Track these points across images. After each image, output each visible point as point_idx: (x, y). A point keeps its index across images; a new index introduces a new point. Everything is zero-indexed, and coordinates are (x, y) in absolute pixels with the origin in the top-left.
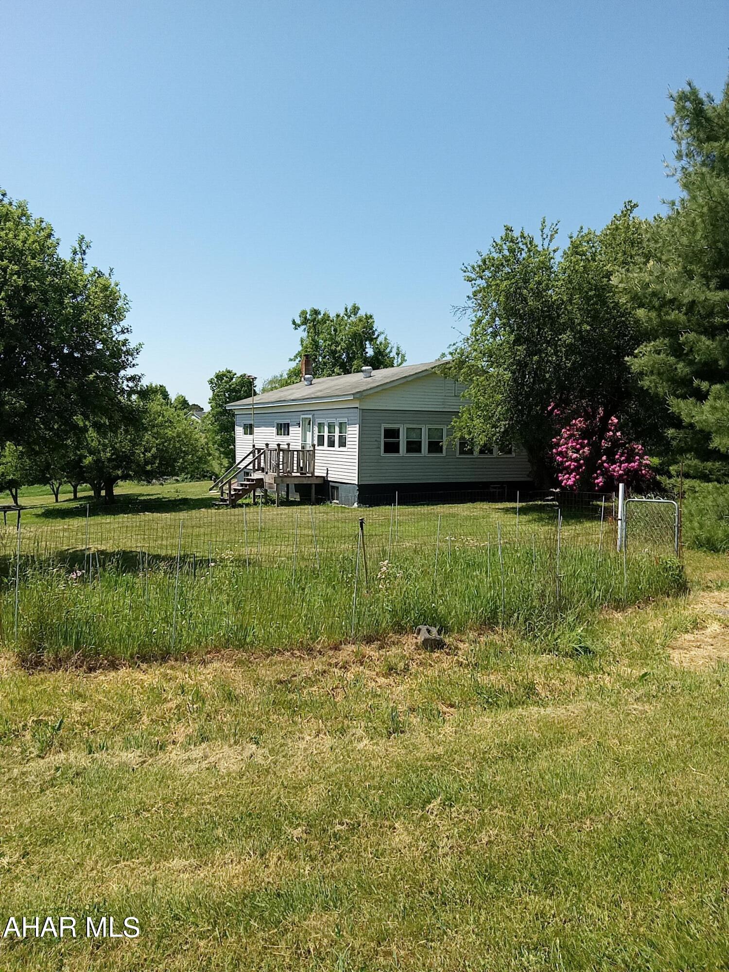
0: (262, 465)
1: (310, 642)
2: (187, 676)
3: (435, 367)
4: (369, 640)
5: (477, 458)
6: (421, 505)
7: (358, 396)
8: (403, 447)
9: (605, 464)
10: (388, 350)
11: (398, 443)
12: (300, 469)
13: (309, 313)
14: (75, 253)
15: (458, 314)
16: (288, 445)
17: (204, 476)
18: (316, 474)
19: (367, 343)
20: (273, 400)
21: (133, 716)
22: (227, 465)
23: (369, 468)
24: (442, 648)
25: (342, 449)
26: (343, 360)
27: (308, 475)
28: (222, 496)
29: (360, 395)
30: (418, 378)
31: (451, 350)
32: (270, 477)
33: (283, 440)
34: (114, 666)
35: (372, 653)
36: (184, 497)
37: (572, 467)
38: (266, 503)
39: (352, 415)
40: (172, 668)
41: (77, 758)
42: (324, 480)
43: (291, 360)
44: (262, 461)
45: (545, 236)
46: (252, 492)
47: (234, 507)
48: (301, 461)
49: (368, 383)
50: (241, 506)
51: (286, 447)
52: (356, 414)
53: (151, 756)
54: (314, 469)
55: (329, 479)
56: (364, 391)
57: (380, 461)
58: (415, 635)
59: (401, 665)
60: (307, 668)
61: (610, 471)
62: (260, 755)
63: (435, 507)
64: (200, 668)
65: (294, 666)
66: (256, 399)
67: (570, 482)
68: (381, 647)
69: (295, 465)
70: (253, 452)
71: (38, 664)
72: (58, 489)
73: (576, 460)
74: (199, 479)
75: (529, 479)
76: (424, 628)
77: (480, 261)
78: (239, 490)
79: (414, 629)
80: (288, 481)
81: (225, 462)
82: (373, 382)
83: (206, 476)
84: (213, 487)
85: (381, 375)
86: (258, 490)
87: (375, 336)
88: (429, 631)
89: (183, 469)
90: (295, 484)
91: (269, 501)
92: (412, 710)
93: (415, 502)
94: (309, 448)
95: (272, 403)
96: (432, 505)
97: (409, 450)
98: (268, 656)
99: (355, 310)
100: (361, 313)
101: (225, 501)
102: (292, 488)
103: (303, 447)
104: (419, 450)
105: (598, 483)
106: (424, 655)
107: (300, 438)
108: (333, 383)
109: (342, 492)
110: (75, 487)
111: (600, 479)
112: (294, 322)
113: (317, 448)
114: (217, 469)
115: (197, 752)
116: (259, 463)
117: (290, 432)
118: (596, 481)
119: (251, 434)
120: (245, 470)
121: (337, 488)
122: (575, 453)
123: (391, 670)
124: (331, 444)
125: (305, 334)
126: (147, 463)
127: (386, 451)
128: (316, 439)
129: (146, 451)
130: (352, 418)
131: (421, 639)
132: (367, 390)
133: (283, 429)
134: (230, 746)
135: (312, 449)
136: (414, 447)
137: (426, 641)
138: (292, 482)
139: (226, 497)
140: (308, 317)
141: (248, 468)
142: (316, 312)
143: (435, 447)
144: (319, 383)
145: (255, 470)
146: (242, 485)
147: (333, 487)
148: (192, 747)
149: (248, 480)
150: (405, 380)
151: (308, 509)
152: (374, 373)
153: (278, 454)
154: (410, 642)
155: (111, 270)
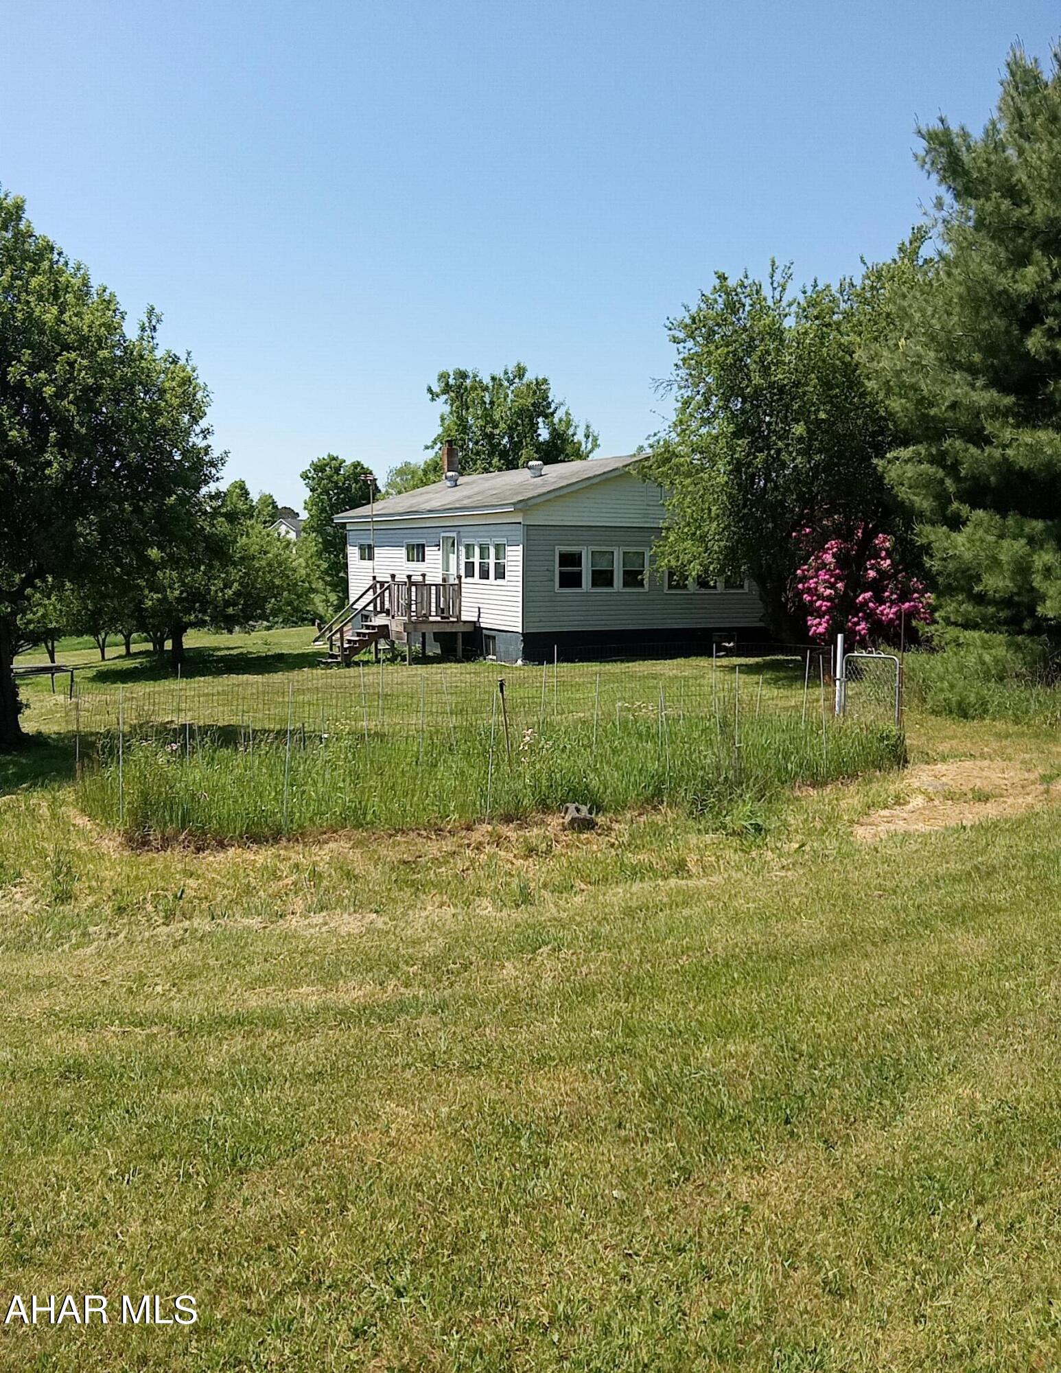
0: (387, 606)
1: (439, 822)
2: (301, 856)
3: (629, 465)
4: (508, 819)
5: (694, 594)
6: (612, 661)
7: (519, 506)
8: (586, 579)
9: (871, 605)
10: (570, 432)
11: (580, 573)
12: (440, 612)
13: (452, 377)
14: (143, 329)
15: (661, 391)
16: (424, 575)
17: (304, 620)
18: (464, 618)
19: (540, 420)
20: (401, 510)
21: (249, 890)
22: (335, 603)
23: (537, 609)
24: (593, 828)
25: (500, 582)
26: (505, 446)
27: (452, 619)
28: (331, 650)
29: (524, 506)
30: (607, 480)
31: (651, 441)
32: (399, 622)
33: (416, 569)
34: (222, 846)
35: (509, 834)
36: (278, 651)
37: (824, 608)
38: (392, 660)
39: (513, 533)
40: (286, 848)
41: (202, 924)
42: (475, 627)
43: (427, 448)
44: (387, 599)
45: (775, 285)
46: (373, 644)
47: (348, 666)
48: (442, 599)
49: (536, 486)
50: (357, 664)
51: (420, 579)
52: (519, 532)
53: (272, 922)
54: (460, 611)
55: (483, 625)
56: (529, 499)
57: (554, 599)
58: (562, 815)
59: (543, 847)
60: (434, 848)
61: (876, 614)
62: (380, 922)
63: (630, 664)
64: (315, 849)
65: (420, 846)
66: (377, 507)
67: (821, 629)
68: (520, 827)
69: (433, 605)
70: (373, 587)
71: (145, 843)
72: (104, 640)
73: (829, 599)
74: (295, 624)
75: (761, 624)
76: (572, 807)
77: (687, 318)
78: (355, 642)
79: (562, 807)
80: (424, 628)
81: (333, 597)
82: (543, 485)
83: (306, 619)
84: (319, 637)
85: (558, 474)
86: (382, 641)
87: (551, 410)
88: (578, 810)
89: (275, 613)
90: (434, 633)
91: (395, 657)
92: (545, 886)
93: (602, 657)
94: (452, 580)
95: (401, 514)
96: (628, 661)
97: (595, 584)
98: (390, 836)
99: (521, 372)
100: (530, 376)
101: (335, 657)
102: (430, 638)
103: (444, 580)
104: (610, 583)
105: (859, 631)
106: (570, 836)
107: (440, 566)
108: (487, 485)
109: (500, 645)
110: (127, 637)
111: (863, 625)
112: (430, 390)
113: (463, 580)
114: (321, 609)
115: (318, 919)
116: (383, 603)
117: (426, 557)
118: (858, 628)
119: (371, 558)
120: (364, 612)
121: (494, 638)
122: (829, 588)
123: (531, 851)
124: (485, 575)
125: (447, 408)
126: (228, 603)
127: (561, 586)
128: (462, 567)
129: (226, 586)
130: (514, 538)
131: (568, 818)
132: (533, 497)
133: (417, 552)
134: (350, 914)
135: (457, 582)
136: (602, 578)
137: (573, 820)
138: (430, 630)
139: (336, 651)
140: (452, 382)
141: (368, 608)
142: (463, 375)
143: (632, 578)
144: (467, 484)
145: (376, 613)
146: (359, 634)
147: (488, 637)
148: (312, 914)
149: (368, 627)
150: (588, 483)
151: (453, 668)
152: (547, 469)
153: (409, 590)
154: (555, 821)
155: (189, 354)
